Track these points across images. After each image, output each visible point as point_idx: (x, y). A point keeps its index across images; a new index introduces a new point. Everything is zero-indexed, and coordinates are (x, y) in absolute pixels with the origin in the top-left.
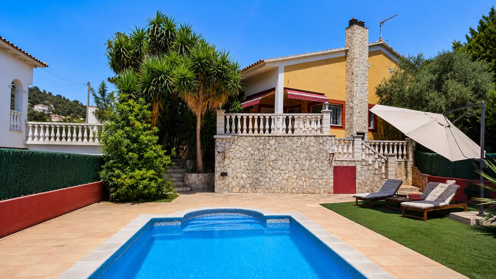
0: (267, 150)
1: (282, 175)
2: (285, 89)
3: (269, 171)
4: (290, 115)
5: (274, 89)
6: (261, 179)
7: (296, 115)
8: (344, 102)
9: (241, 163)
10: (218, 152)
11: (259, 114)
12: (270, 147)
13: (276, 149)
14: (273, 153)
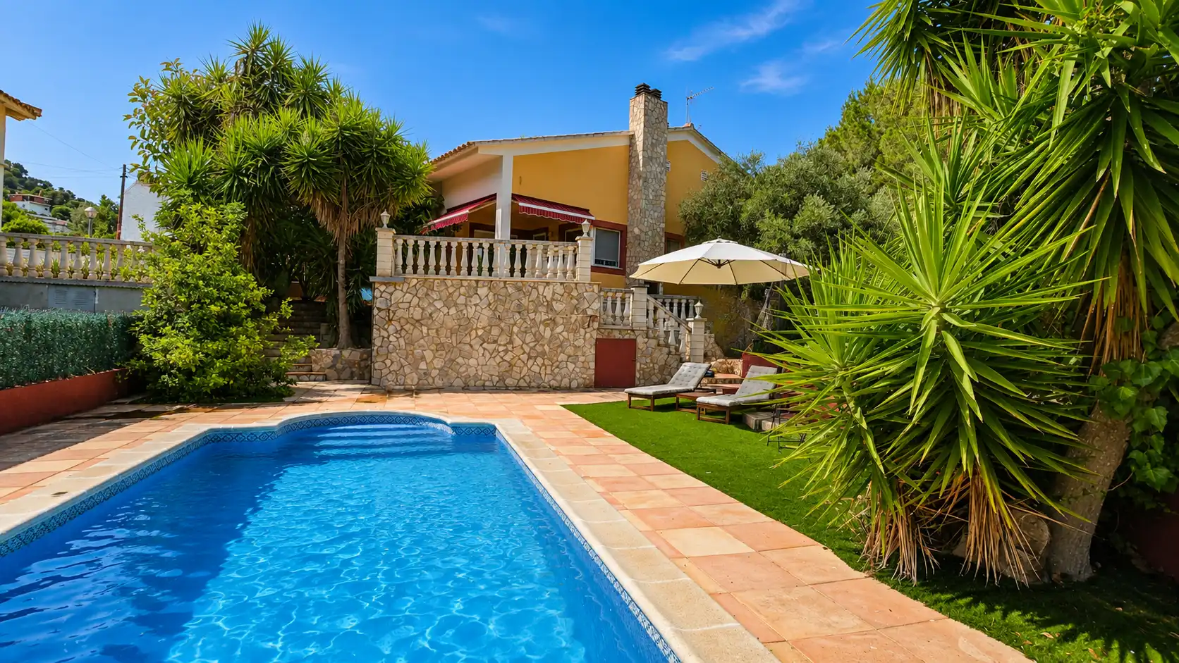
0: (474, 307)
1: (502, 354)
2: (515, 197)
3: (477, 347)
4: (519, 245)
5: (493, 197)
6: (460, 360)
7: (529, 244)
8: (626, 226)
9: (422, 331)
10: (378, 308)
11: (471, 240)
12: (478, 301)
13: (490, 304)
14: (484, 311)
